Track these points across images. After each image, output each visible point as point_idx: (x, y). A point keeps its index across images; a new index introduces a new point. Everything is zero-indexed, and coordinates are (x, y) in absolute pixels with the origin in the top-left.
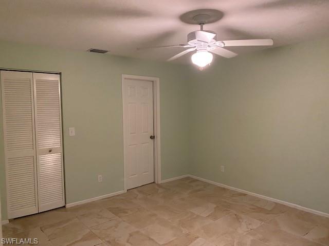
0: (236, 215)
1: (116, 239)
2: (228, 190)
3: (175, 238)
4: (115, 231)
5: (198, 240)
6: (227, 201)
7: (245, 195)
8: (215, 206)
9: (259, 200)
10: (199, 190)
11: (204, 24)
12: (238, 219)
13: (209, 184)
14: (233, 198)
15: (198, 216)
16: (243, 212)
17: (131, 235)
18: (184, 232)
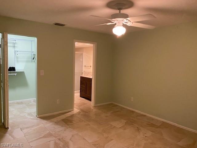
0: (137, 128)
1: (64, 138)
2: (135, 112)
3: (99, 139)
4: (64, 133)
5: (112, 141)
6: (133, 119)
7: (145, 116)
8: (126, 121)
9: (153, 119)
10: (117, 112)
11: (121, 9)
12: (138, 130)
13: (124, 108)
14: (137, 117)
15: (114, 127)
16: (142, 126)
17: (73, 136)
18: (105, 136)
